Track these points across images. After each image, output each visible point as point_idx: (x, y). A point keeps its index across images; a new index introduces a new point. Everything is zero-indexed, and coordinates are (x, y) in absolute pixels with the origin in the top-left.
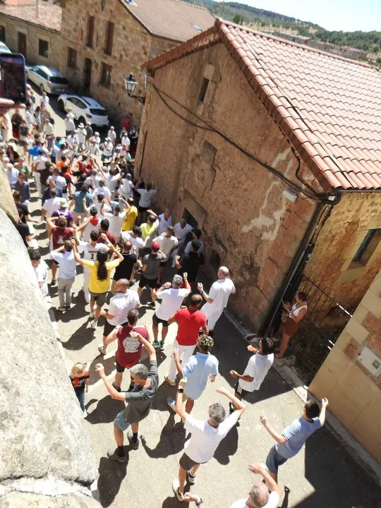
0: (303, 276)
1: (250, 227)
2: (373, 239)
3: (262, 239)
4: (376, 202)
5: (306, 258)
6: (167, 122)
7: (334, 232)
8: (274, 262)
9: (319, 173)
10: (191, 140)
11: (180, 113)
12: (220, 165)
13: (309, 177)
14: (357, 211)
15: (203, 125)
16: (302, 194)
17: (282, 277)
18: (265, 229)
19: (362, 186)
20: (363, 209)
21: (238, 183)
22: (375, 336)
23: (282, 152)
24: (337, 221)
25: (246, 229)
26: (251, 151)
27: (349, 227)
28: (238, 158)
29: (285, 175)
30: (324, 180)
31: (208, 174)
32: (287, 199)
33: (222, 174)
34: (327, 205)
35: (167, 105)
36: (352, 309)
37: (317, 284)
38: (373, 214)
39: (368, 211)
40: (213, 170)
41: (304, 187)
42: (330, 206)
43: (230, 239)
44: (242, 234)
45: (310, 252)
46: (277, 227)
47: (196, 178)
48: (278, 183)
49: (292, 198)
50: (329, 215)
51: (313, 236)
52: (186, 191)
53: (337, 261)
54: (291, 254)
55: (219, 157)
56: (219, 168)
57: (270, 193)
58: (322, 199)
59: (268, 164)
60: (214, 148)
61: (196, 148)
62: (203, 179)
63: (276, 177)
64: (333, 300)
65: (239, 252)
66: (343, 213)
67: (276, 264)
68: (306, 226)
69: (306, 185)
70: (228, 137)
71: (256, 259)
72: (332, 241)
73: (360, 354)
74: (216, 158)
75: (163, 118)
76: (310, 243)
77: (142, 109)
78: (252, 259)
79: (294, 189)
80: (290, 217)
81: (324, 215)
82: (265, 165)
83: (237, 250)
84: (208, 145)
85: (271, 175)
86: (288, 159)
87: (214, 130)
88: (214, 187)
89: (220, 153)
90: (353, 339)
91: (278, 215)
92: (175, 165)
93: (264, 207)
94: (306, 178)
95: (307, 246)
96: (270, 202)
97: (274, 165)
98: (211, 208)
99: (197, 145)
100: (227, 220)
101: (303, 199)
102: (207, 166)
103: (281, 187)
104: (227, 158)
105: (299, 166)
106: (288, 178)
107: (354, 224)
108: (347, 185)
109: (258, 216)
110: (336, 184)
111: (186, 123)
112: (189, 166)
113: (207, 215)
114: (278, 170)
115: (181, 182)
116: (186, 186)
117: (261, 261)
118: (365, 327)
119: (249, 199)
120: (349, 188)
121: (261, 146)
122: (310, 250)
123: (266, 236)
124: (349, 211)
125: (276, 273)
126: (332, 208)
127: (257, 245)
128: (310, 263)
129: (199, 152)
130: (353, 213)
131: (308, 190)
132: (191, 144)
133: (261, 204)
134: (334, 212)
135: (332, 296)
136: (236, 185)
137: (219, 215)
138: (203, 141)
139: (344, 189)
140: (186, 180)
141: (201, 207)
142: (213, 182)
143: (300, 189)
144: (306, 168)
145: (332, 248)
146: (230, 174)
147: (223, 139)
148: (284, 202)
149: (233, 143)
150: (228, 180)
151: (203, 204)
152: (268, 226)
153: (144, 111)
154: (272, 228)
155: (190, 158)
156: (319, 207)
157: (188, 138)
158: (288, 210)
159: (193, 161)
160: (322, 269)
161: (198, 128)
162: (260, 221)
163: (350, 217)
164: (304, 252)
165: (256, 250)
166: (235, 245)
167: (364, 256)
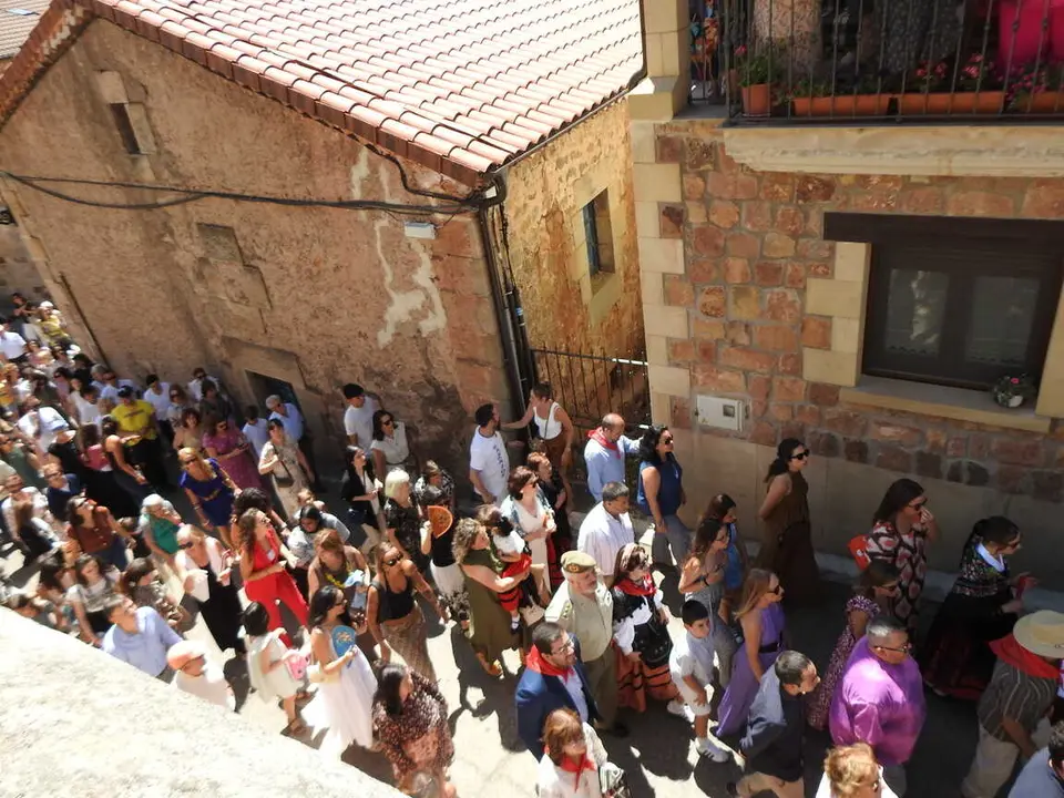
0: (532, 351)
1: (391, 329)
2: (597, 219)
3: (424, 335)
4: (563, 155)
5: (517, 320)
6: (92, 232)
7: (532, 248)
8: (472, 361)
9: (442, 163)
10: (167, 239)
11: (108, 199)
12: (259, 252)
13: (430, 180)
14: (544, 189)
15: (171, 197)
16: (439, 217)
17: (502, 377)
18: (418, 315)
19: (524, 144)
20: (552, 180)
21: (316, 264)
22: (699, 370)
23: (355, 163)
24: (526, 225)
25: (385, 337)
26: (299, 193)
27: (550, 224)
28: (282, 220)
29: (388, 200)
30: (459, 171)
31: (246, 282)
32: (419, 240)
33: (275, 267)
34: (490, 209)
35: (68, 198)
36: (640, 351)
37: (563, 350)
38: (571, 180)
39: (560, 179)
40: (250, 269)
41: (433, 202)
42: (497, 207)
43: (369, 372)
44: (385, 349)
45: (518, 305)
46: (436, 297)
47: (230, 305)
48: (383, 221)
49: (426, 232)
50: (505, 225)
51: (504, 273)
52: (228, 342)
53: (568, 294)
54: (491, 328)
55: (245, 239)
56: (260, 258)
57: (383, 248)
58: (476, 203)
59: (345, 199)
60: (225, 228)
61: (188, 251)
62: (243, 297)
63: (377, 213)
64: (604, 359)
65: (402, 385)
66: (525, 205)
67: (476, 361)
68: (481, 265)
69: (435, 195)
70: (237, 191)
71: (440, 377)
72: (539, 265)
73: (697, 414)
74: (241, 243)
75: (79, 229)
76: (507, 291)
77: (17, 237)
78: (430, 381)
79: (420, 214)
80: (444, 267)
81: (497, 229)
82: (341, 204)
83: (395, 384)
84: (208, 229)
85: (363, 214)
86: (374, 170)
87: (200, 195)
88: (275, 299)
89: (243, 230)
90: (672, 398)
91: (423, 275)
92: (168, 305)
93: (389, 279)
94: (426, 185)
95: (506, 299)
96: (394, 263)
97: (357, 195)
98: (297, 340)
99: (187, 242)
100: (340, 342)
101: (446, 223)
102: (236, 270)
103: (396, 226)
104: (263, 232)
105: (402, 171)
106: (396, 201)
107: (553, 214)
108: (501, 156)
109: (390, 301)
110: (481, 164)
111: (133, 213)
112: (199, 289)
113: (297, 358)
114: (370, 199)
115: (205, 329)
116: (220, 332)
117: (449, 373)
118: (678, 365)
119: (354, 282)
120: (507, 160)
121: (310, 175)
122: (514, 302)
123: (427, 326)
124: (532, 198)
125: (487, 376)
126: (502, 208)
127: (424, 352)
128: (529, 324)
129: (199, 252)
130: (540, 196)
131: (445, 202)
132: (173, 247)
133: (382, 278)
134: (509, 213)
135: (598, 353)
136: (315, 270)
137: (319, 344)
138: (194, 227)
139: (500, 166)
140: (211, 317)
141: (280, 351)
142: (267, 291)
143: (430, 210)
144: (415, 167)
145: (546, 277)
146: (289, 257)
147: (231, 202)
148: (418, 248)
149: (254, 199)
150: (293, 270)
151: (277, 344)
152: (419, 307)
153: (25, 237)
154: (428, 306)
155: (191, 275)
156: (480, 219)
157: (158, 237)
158: (434, 258)
159: (200, 276)
160: (554, 321)
161: (168, 209)
162: (401, 307)
163: (538, 206)
164: (507, 311)
165: (428, 361)
166: (386, 377)
167: (604, 259)
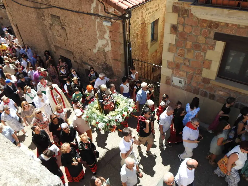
0: (132, 60)
1: (97, 49)
2: (155, 27)
3: (105, 52)
4: (148, 8)
5: (130, 51)
6: (24, 13)
7: (136, 32)
8: (116, 60)
9: (115, 6)
10: (43, 17)
11: (28, 5)
12: (66, 24)
13: (111, 10)
14: (142, 16)
15: (44, 6)
16: (113, 20)
17: (123, 65)
18: (104, 46)
19: (138, 3)
20: (144, 15)
21: (80, 29)
22: (175, 70)
23: (93, 3)
24: (135, 26)
25: (95, 51)
26: (77, 9)
27: (142, 26)
28: (73, 17)
29: (100, 14)
30: (119, 8)
31: (61, 31)
32: (107, 26)
33: (69, 28)
34: (126, 20)
35: (18, 3)
36: (160, 64)
37: (141, 60)
38: (149, 15)
39: (146, 14)
40: (63, 28)
41: (112, 16)
42: (128, 20)
43: (90, 59)
44: (95, 54)
45: (130, 47)
46: (109, 42)
47: (57, 37)
48: (98, 20)
49: (108, 24)
50: (130, 25)
51: (128, 39)
52: (55, 46)
53: (144, 46)
54: (122, 52)
55: (62, 20)
56: (66, 26)
57: (97, 27)
58: (123, 18)
59: (89, 12)
60: (58, 16)
61: (48, 21)
62: (61, 35)
63: (97, 17)
64: (151, 64)
65: (98, 64)
66: (136, 20)
67: (118, 60)
68: (122, 35)
69: (112, 14)
70: (62, 7)
71: (108, 63)
72: (137, 36)
73: (172, 81)
74: (61, 21)
75: (21, 12)
76: (128, 43)
77: (5, 12)
78: (106, 64)
79: (108, 19)
80: (112, 34)
81: (128, 25)
82: (88, 14)
83: (96, 63)
84: (53, 16)
85: (93, 17)
86: (97, 5)
87: (52, 7)
88: (69, 38)
89: (62, 18)
90: (167, 77)
91: (107, 36)
92: (42, 35)
93: (98, 35)
94: (110, 11)
95: (127, 45)
96: (100, 31)
97: (92, 12)
98: (73, 48)
99: (48, 19)
100: (84, 51)
101: (114, 22)
102: (59, 28)
103: (101, 21)
104: (67, 19)
105: (104, 6)
106: (102, 15)
107: (143, 24)
108: (131, 6)
109: (98, 41)
110: (125, 7)
111: (35, 9)
112: (50, 32)
113: (73, 53)
114: (95, 13)
115: (50, 43)
116: (54, 44)
117: (110, 62)
118: (169, 68)
119: (89, 35)
120: (133, 7)
121: (81, 5)
122: (130, 46)
123: (106, 49)
124: (138, 18)
125: (120, 64)
126: (129, 20)
127: (105, 56)
128: (133, 52)
129: (51, 22)
130: (140, 18)
131: (115, 17)
132: (44, 20)
133: (96, 35)
134: (131, 22)
135: (149, 62)
136: (79, 31)
137: (79, 50)
138: (50, 15)
139: (130, 8)
140: (52, 40)
141: (68, 51)
142: (67, 35)
143: (111, 18)
144: (108, 6)
145: (139, 40)
146: (73, 26)
147: (60, 9)
148: (106, 28)
149: (66, 9)
150: (74, 30)
151: (68, 49)
152: (105, 44)
153: (8, 13)
154: (107, 44)
155: (48, 28)
156: (123, 22)
157: (40, 17)
158: (110, 31)
159: (50, 28)
160: (139, 52)
161: (43, 9)
162: (100, 43)
163: (139, 21)
164: (127, 48)
165: (105, 58)
166: (94, 61)
167: (155, 38)
